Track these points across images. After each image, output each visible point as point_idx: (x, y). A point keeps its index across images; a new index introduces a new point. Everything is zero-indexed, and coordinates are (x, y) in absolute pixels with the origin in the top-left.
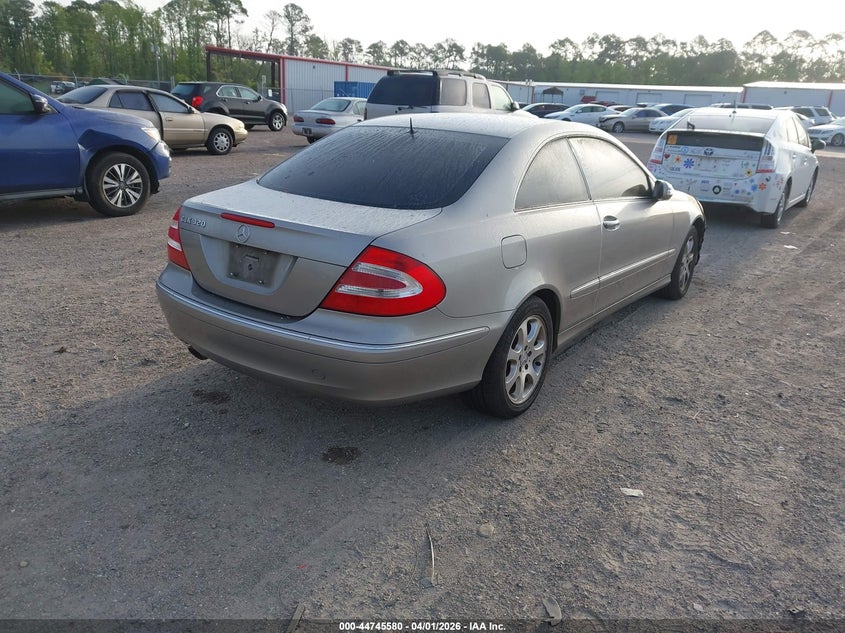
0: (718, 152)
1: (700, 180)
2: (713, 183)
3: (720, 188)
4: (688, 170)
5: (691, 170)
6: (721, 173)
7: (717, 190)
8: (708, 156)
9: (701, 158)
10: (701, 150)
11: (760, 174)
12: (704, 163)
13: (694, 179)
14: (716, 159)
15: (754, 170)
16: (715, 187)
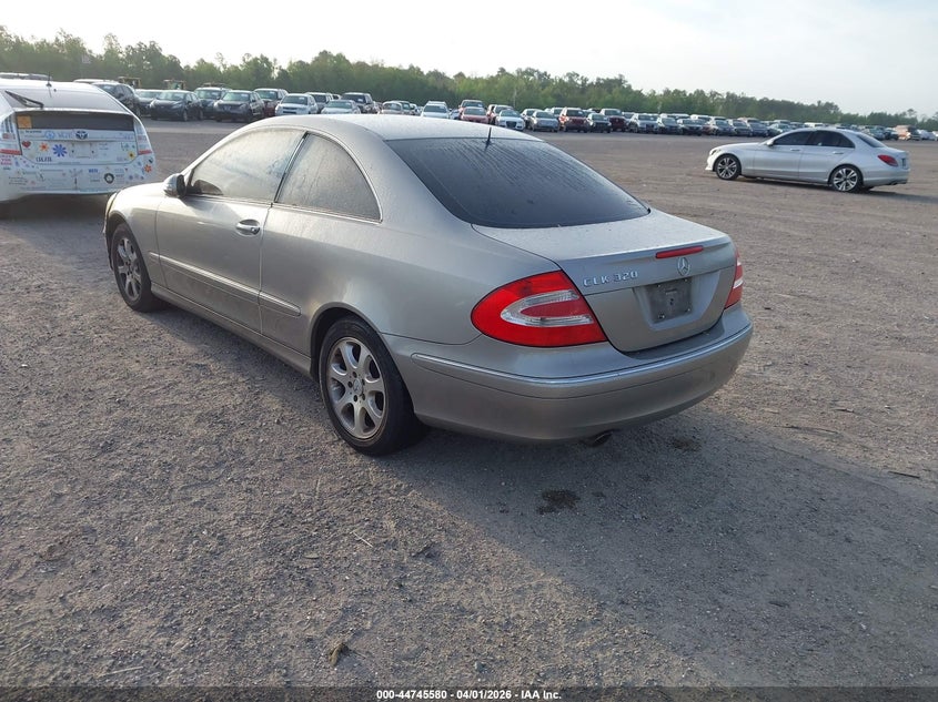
0: (92, 134)
1: (86, 169)
2: (103, 171)
3: (112, 176)
4: (61, 159)
5: (66, 159)
6: (102, 159)
7: (109, 178)
8: (82, 139)
9: (73, 143)
10: (71, 134)
11: (142, 156)
12: (78, 148)
13: (78, 168)
14: (91, 143)
15: (134, 152)
16: (106, 175)
